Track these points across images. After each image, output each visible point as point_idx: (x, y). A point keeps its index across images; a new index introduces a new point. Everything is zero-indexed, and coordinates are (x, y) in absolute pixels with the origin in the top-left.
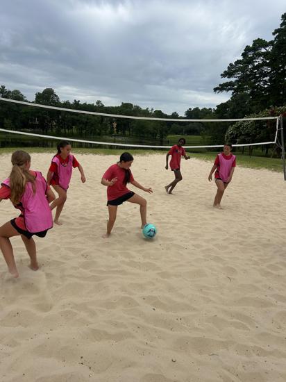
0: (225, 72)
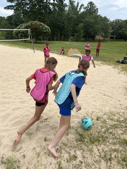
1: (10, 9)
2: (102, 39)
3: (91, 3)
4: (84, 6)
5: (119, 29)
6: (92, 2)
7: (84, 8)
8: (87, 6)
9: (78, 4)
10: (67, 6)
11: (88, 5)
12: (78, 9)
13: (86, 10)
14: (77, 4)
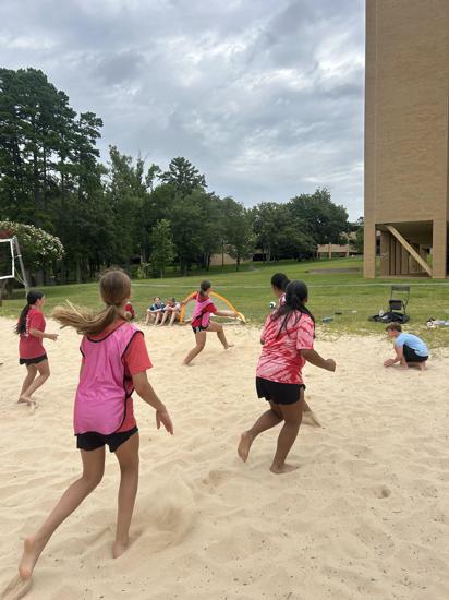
2: (235, 262)
3: (179, 162)
4: (160, 171)
5: (276, 229)
6: (183, 159)
7: (160, 177)
8: (168, 170)
9: (140, 164)
10: (105, 172)
11: (171, 167)
12: (144, 181)
13: (166, 182)
14: (138, 165)
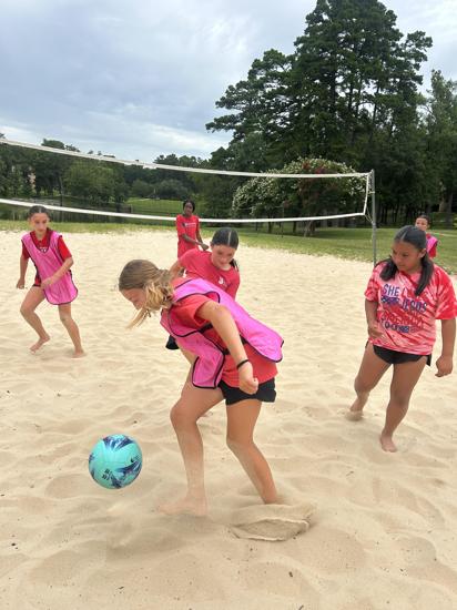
0: (223, 99)
1: (223, 127)
10: (423, 102)
